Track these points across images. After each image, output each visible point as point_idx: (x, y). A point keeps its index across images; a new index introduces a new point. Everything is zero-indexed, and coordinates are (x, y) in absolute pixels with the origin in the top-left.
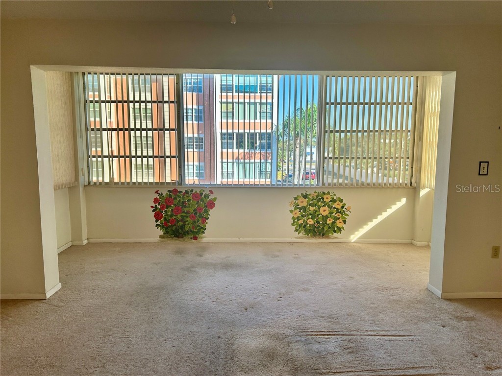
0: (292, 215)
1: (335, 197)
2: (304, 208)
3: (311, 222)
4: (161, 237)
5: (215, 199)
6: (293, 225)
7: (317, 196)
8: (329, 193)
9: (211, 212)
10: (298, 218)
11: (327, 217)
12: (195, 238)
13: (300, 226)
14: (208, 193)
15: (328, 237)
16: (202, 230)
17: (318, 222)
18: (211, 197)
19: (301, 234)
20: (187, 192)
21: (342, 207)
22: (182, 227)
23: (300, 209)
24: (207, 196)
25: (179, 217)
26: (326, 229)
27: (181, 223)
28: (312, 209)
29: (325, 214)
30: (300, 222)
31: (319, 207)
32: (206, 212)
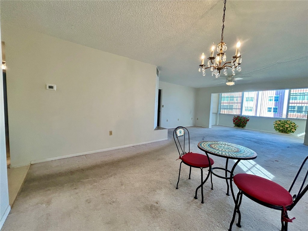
0: (274, 126)
1: (292, 122)
2: (279, 124)
3: (282, 128)
4: (234, 126)
5: (249, 119)
6: (274, 128)
7: (284, 121)
8: (289, 121)
9: (248, 122)
10: (276, 127)
11: (288, 128)
12: (243, 128)
13: (277, 129)
14: (247, 117)
15: (288, 134)
16: (245, 126)
17: (284, 129)
18: (248, 118)
19: (277, 131)
20: (242, 117)
21: (295, 125)
22: (240, 125)
23: (278, 124)
24: (247, 118)
25: (239, 122)
26: (287, 131)
27: (239, 124)
28: (282, 124)
29: (287, 127)
30: (277, 128)
31: (285, 124)
32: (246, 122)
